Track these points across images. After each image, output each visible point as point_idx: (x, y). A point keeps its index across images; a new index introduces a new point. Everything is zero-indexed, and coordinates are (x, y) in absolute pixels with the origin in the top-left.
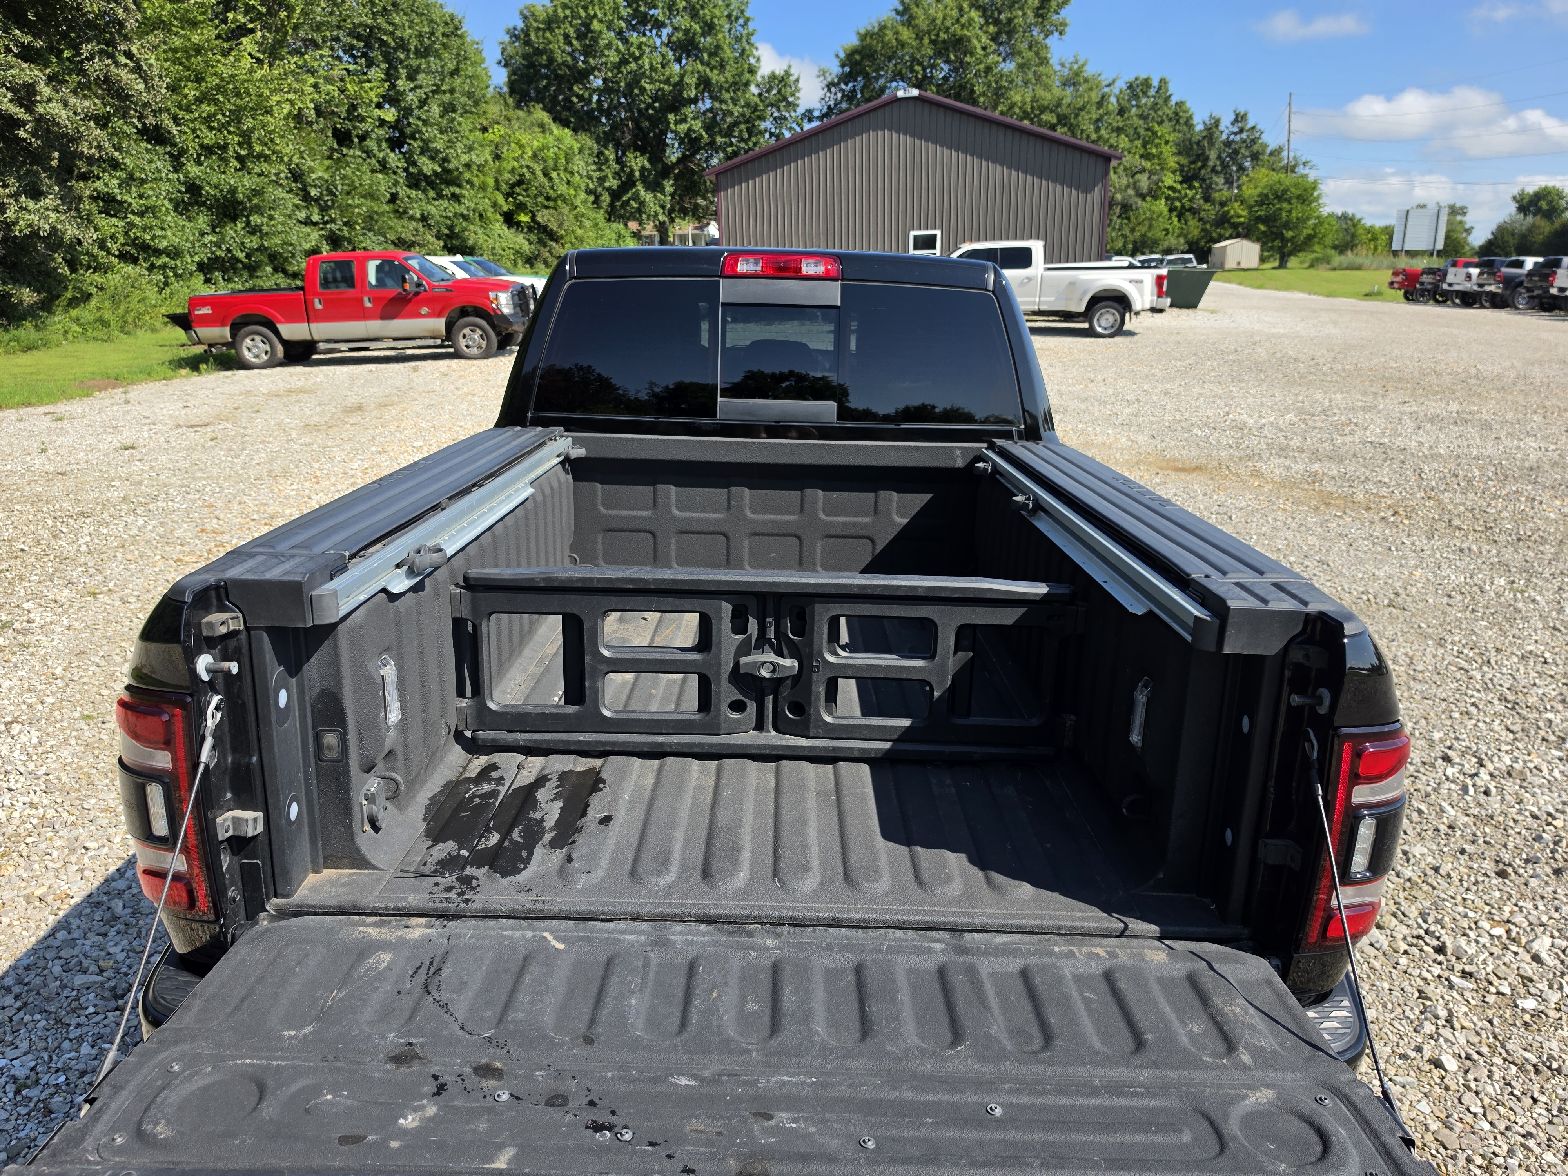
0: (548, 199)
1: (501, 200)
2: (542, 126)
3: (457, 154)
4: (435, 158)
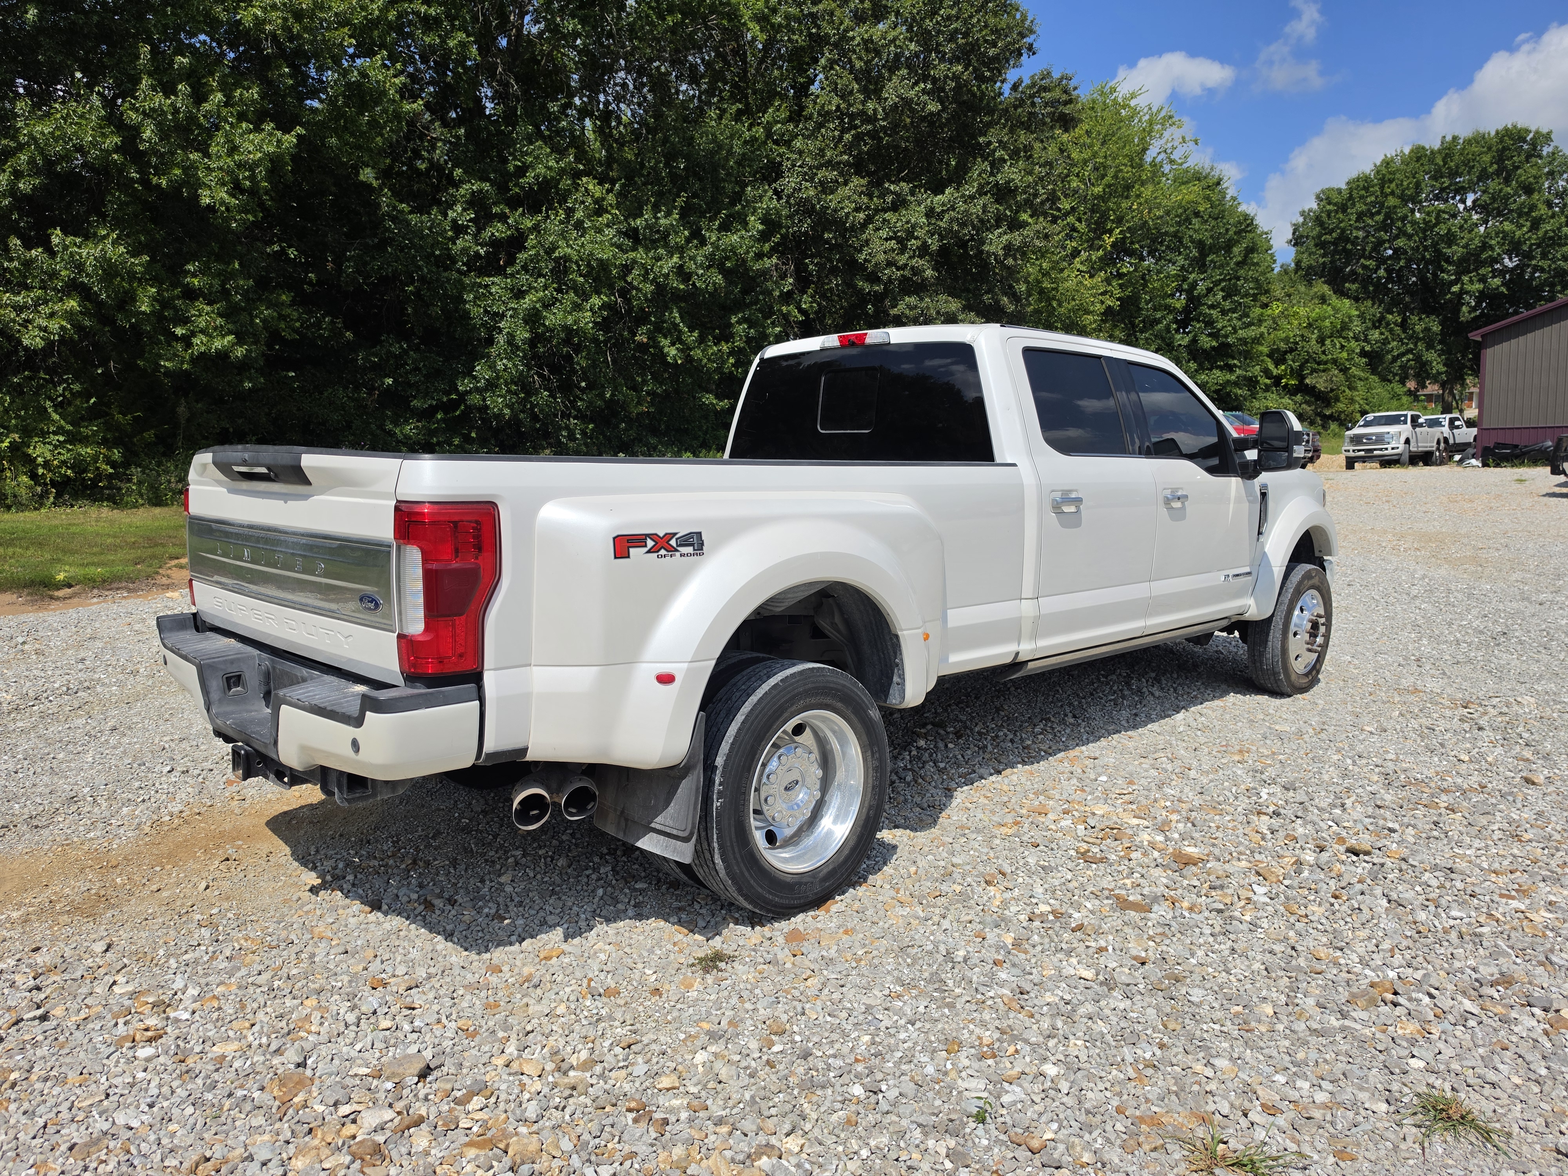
0: (1319, 364)
1: (1271, 366)
2: (1323, 300)
3: (1235, 330)
4: (1214, 336)
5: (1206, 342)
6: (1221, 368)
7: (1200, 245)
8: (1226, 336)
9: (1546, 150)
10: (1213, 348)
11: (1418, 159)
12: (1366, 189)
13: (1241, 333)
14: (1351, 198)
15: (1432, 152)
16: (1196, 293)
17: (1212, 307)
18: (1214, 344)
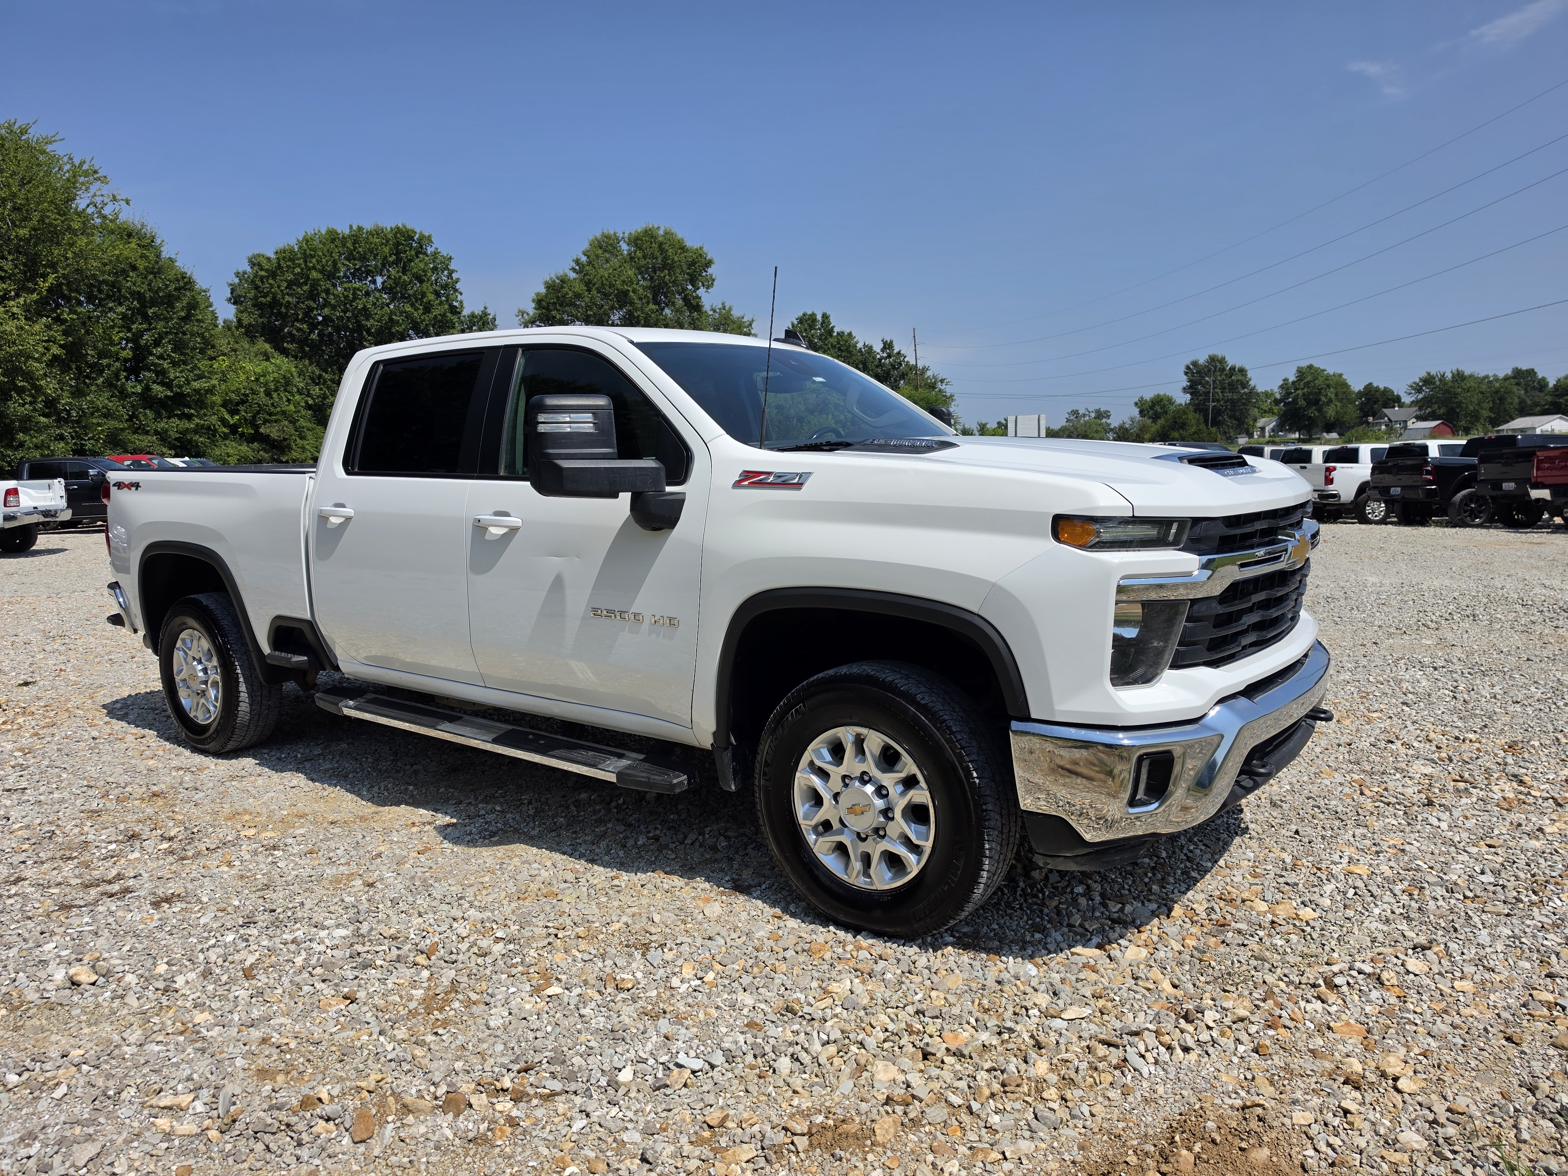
0: (270, 414)
1: (226, 416)
2: (266, 357)
3: (188, 382)
5: (160, 391)
7: (140, 297)
8: (180, 387)
9: (430, 250)
10: (167, 397)
12: (292, 260)
13: (196, 385)
14: (279, 267)
15: (343, 237)
16: (142, 343)
17: (161, 357)
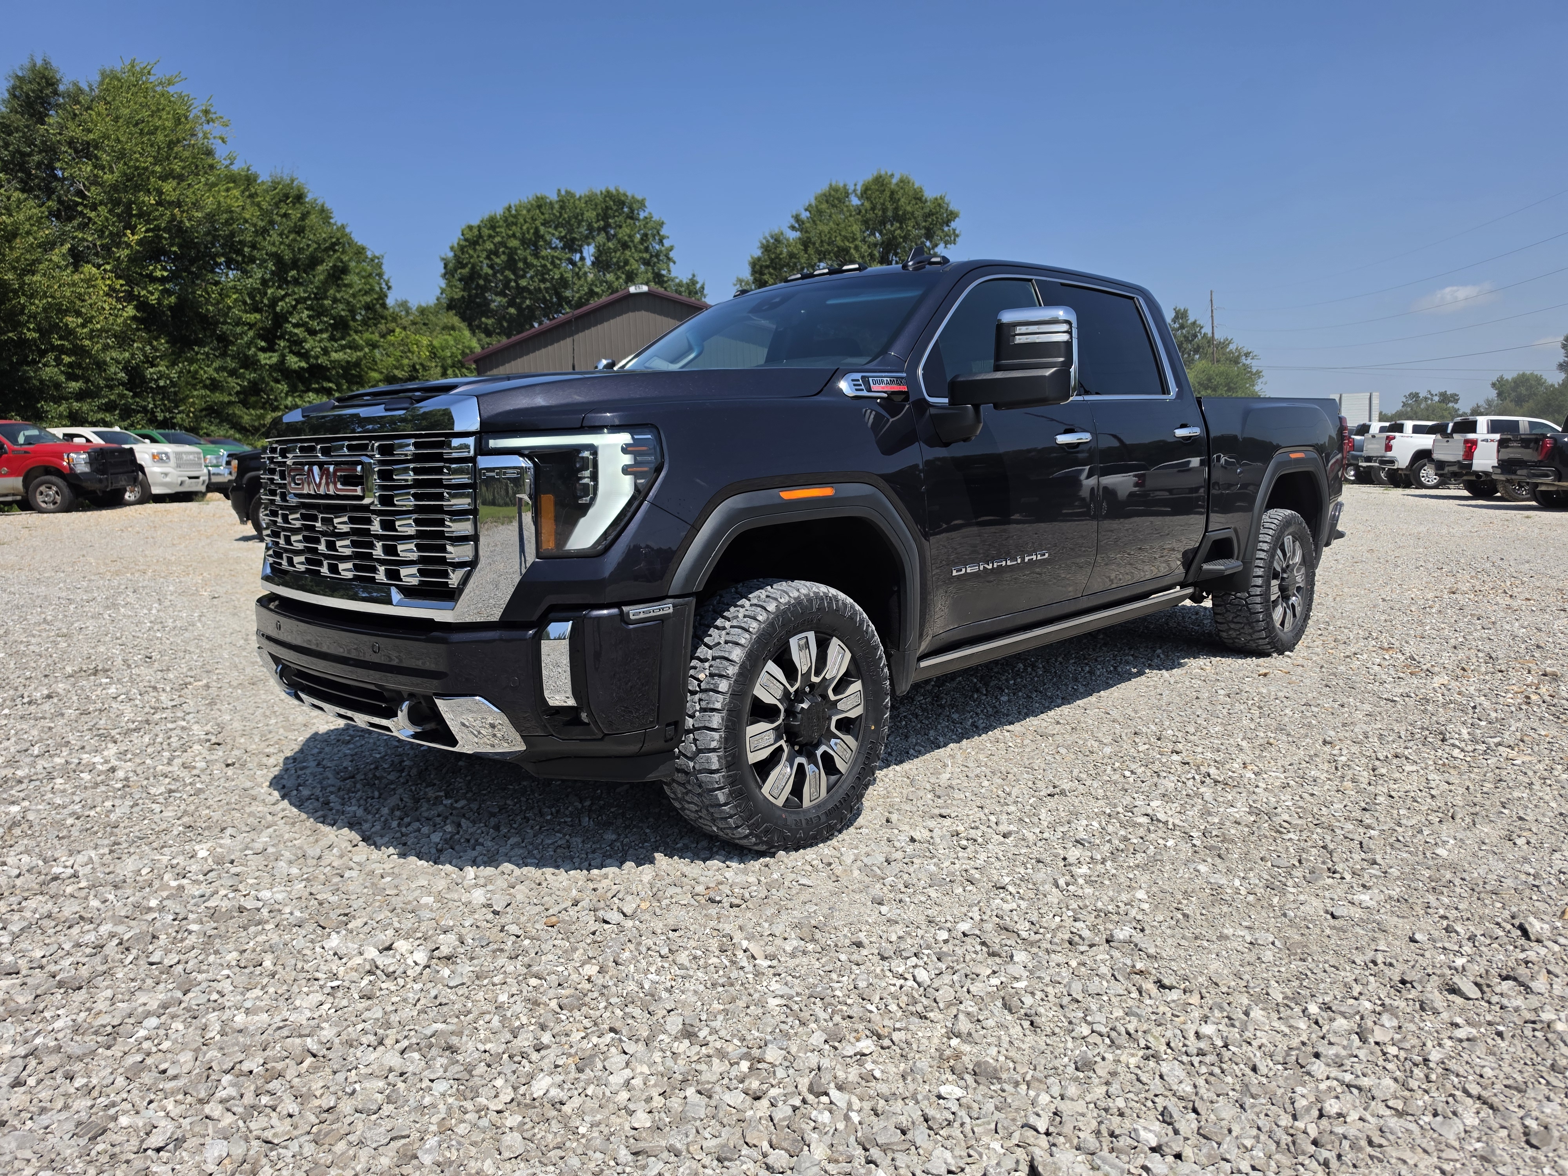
2: (450, 329)
3: (326, 352)
4: (304, 355)
5: (293, 362)
6: (317, 391)
7: (277, 258)
8: (317, 358)
10: (302, 368)
11: (539, 207)
13: (335, 356)
15: (550, 204)
16: (278, 309)
17: (296, 326)
18: (303, 364)
